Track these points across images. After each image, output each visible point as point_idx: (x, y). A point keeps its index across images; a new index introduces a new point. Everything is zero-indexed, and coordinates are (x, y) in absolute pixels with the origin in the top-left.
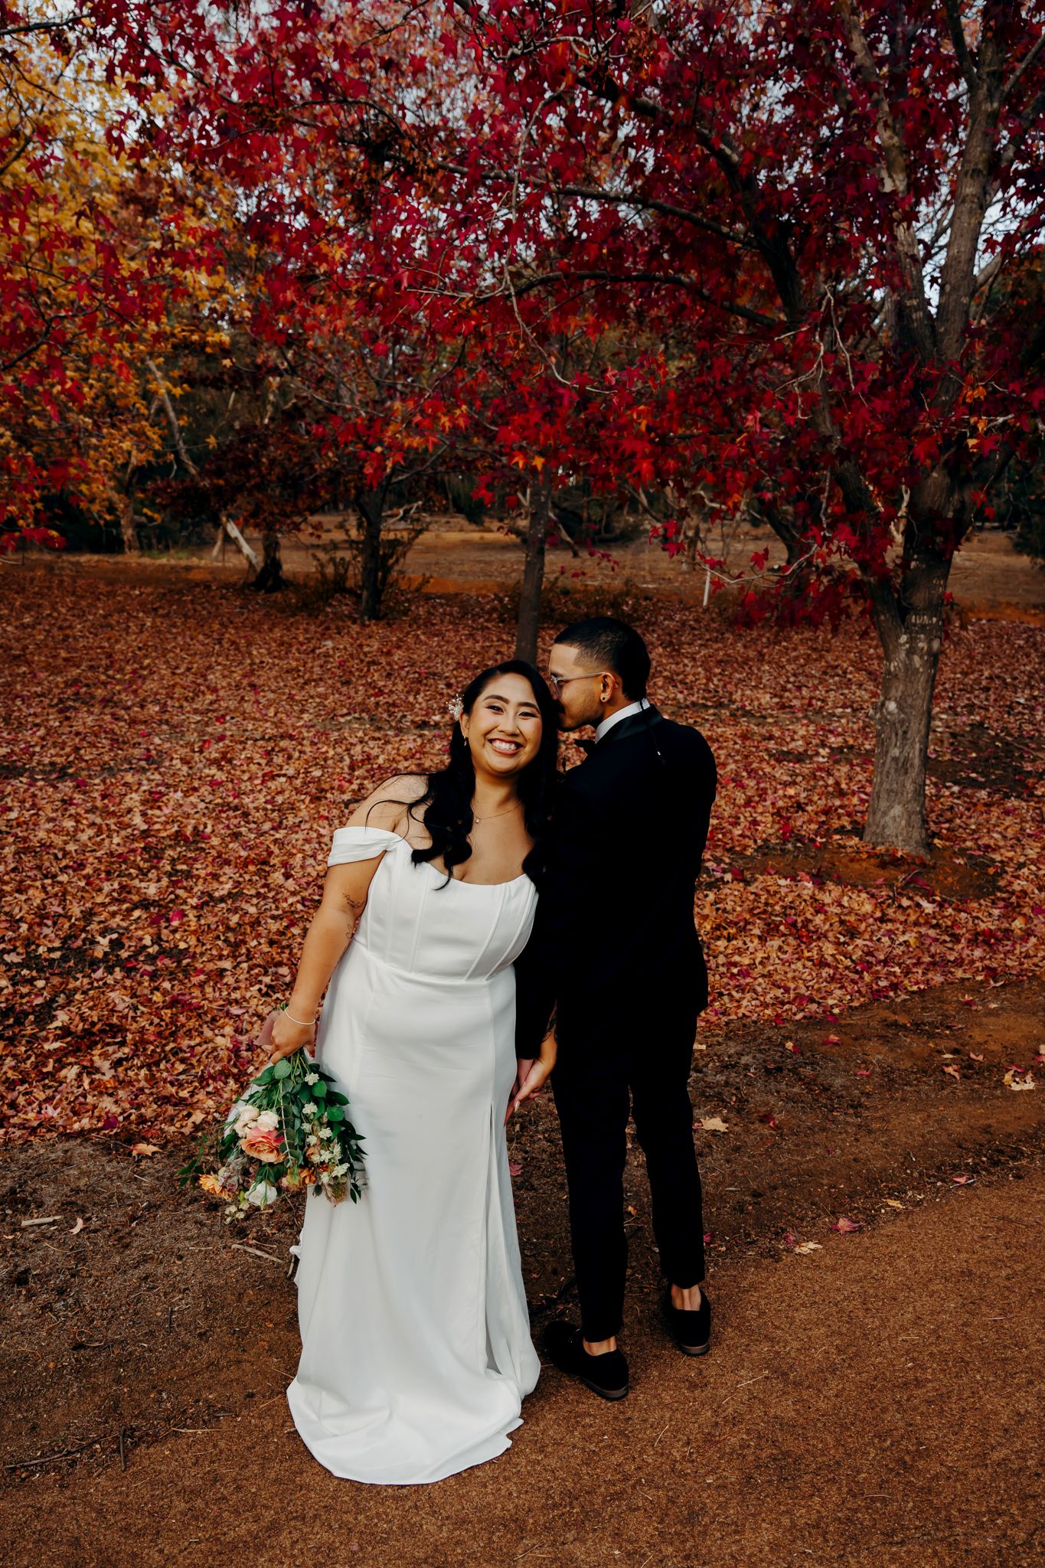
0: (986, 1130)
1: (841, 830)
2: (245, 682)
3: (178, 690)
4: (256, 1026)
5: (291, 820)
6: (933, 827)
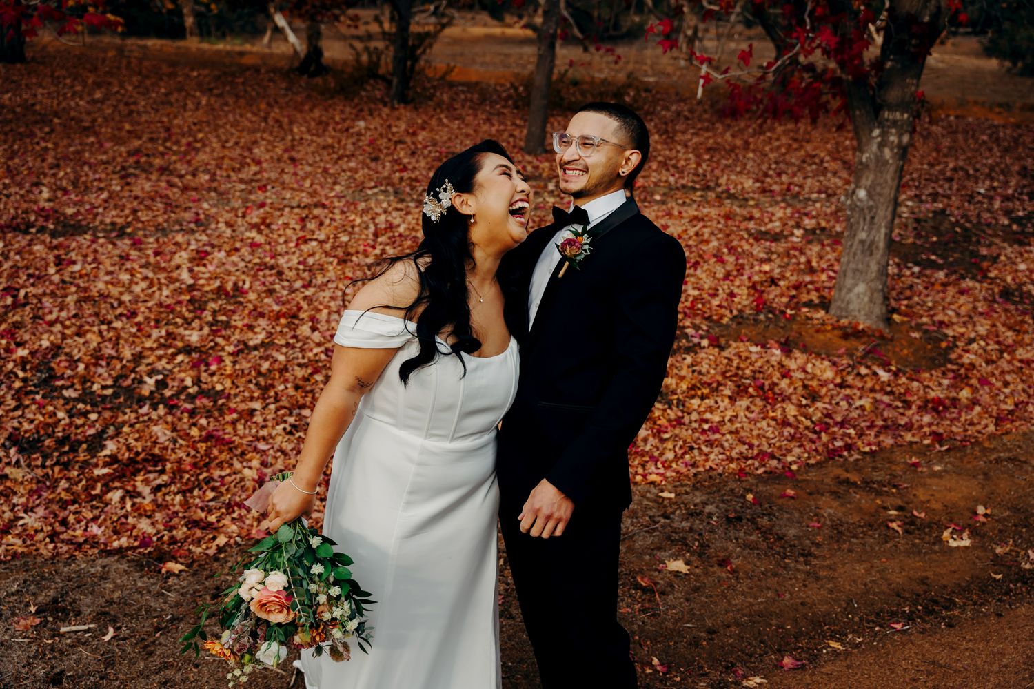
0: (923, 581)
1: (809, 304)
2: (286, 156)
3: (226, 162)
4: (280, 461)
5: (320, 279)
6: (893, 303)
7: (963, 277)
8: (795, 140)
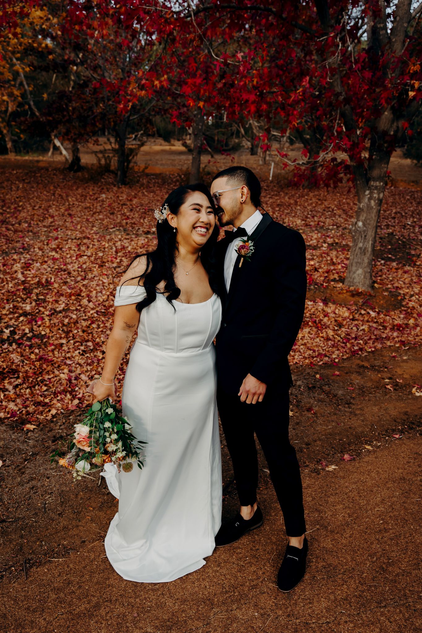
0: (406, 414)
1: (334, 280)
2: (66, 213)
3: (36, 217)
4: (78, 369)
5: (90, 276)
6: (374, 279)
7: (405, 265)
8: (319, 200)
